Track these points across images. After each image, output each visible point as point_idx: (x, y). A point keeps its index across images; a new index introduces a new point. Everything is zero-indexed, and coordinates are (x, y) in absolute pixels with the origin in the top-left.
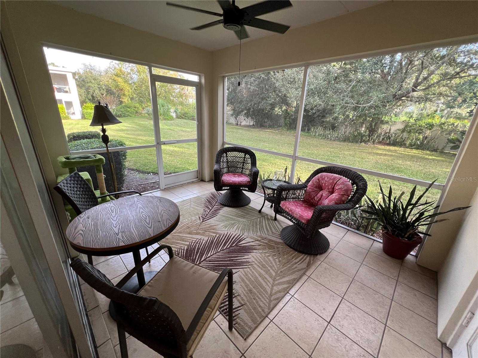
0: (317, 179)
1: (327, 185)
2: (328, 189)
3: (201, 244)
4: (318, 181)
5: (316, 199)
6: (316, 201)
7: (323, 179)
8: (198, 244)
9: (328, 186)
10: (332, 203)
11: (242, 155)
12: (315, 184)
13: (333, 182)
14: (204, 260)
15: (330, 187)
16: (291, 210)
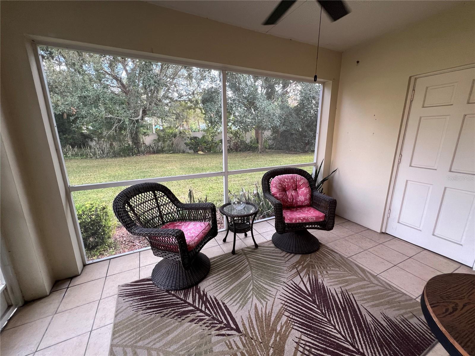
0: (279, 184)
1: (290, 185)
2: (293, 187)
3: (313, 344)
4: (281, 185)
5: (289, 201)
6: (290, 202)
7: (284, 181)
8: (313, 350)
9: (292, 185)
10: (307, 196)
11: (150, 194)
12: (280, 188)
13: (294, 181)
14: (354, 347)
15: (294, 186)
16: (304, 219)
